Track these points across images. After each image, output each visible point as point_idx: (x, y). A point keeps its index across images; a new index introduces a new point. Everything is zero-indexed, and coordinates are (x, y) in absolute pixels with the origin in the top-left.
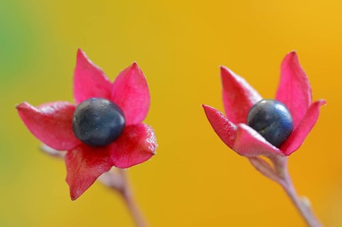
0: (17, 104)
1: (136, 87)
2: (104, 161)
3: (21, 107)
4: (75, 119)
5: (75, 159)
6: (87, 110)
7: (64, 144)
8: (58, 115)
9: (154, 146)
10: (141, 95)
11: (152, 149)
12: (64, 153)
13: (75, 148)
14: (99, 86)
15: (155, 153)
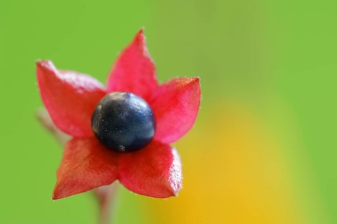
0: (39, 60)
1: (186, 105)
2: (110, 170)
3: (43, 64)
4: (100, 107)
5: (77, 153)
6: (119, 106)
7: (72, 127)
8: (80, 92)
9: (178, 186)
10: (186, 114)
11: (175, 188)
12: (68, 138)
13: (83, 138)
14: (143, 82)
15: (177, 195)
